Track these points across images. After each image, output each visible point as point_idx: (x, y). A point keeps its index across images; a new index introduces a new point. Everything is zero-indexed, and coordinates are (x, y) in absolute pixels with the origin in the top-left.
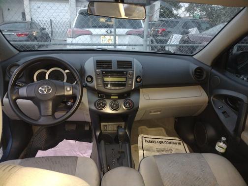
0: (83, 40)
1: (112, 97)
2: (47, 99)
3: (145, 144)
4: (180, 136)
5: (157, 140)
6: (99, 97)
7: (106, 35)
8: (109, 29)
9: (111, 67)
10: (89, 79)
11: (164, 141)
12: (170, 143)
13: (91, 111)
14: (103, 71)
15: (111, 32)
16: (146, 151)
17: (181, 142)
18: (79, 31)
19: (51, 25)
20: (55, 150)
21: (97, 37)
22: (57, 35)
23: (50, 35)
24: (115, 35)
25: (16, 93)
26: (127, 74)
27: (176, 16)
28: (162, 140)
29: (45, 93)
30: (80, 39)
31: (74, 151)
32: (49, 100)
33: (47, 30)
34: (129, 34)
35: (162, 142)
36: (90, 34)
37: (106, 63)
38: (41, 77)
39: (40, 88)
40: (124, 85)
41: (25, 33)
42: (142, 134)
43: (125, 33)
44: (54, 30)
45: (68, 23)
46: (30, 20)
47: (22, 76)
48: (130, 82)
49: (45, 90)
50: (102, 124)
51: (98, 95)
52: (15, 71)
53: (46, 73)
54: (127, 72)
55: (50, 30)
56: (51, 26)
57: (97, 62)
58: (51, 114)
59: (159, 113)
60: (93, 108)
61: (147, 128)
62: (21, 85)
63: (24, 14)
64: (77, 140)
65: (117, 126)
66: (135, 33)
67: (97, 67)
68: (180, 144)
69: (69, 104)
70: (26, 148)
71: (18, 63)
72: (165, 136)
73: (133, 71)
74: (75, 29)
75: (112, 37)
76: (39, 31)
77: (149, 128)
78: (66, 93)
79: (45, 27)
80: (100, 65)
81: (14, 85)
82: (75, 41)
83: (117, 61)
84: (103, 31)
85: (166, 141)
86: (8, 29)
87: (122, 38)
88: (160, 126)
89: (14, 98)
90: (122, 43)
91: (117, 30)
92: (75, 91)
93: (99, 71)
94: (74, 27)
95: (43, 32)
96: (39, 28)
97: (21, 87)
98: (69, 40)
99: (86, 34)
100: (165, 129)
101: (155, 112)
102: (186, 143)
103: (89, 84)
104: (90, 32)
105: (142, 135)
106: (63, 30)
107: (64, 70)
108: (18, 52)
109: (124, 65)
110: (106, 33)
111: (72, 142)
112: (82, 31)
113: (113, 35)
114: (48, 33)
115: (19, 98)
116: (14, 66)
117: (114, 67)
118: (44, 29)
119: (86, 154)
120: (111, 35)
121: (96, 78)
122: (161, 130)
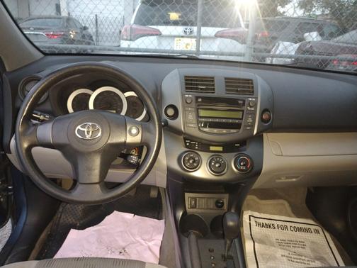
0: (147, 44)
1: (212, 148)
2: (91, 150)
3: (255, 229)
4: (316, 218)
5: (276, 223)
6: (187, 147)
7: (182, 37)
8: (189, 28)
9: (214, 89)
10: (171, 112)
11: (288, 225)
12: (300, 229)
13: (171, 172)
14: (197, 98)
15: (191, 32)
16: (258, 243)
17: (319, 228)
18: (141, 30)
19: (96, 22)
20: (99, 230)
21: (170, 40)
22: (105, 39)
23: (94, 38)
24: (199, 38)
25: (31, 133)
26: (244, 104)
27: (281, 14)
28: (286, 224)
29: (88, 137)
30: (143, 42)
31: (132, 234)
32: (95, 152)
33: (89, 30)
34: (221, 37)
35: (285, 228)
36: (158, 34)
37: (202, 81)
38: (81, 103)
39: (79, 127)
40: (237, 126)
41: (59, 33)
42: (248, 210)
43: (213, 35)
44: (100, 30)
45: (121, 21)
46: (67, 15)
47: (45, 101)
48: (250, 120)
49: (88, 132)
50: (187, 195)
51: (186, 143)
52: (33, 90)
53: (90, 96)
54: (244, 101)
55: (94, 30)
56: (97, 25)
57: (186, 80)
58: (97, 181)
59: (294, 180)
60: (175, 166)
61: (258, 200)
62: (42, 117)
63: (58, 7)
64: (135, 213)
65: (215, 200)
66: (231, 35)
67: (187, 88)
68: (317, 232)
69: (134, 159)
70: (50, 224)
71: (40, 75)
72: (290, 216)
73: (256, 98)
74: (134, 26)
75: (194, 40)
76: (79, 31)
77: (261, 199)
78: (130, 139)
79: (87, 26)
80: (191, 84)
81: (29, 117)
82: (134, 45)
83: (226, 79)
84: (179, 30)
85: (293, 225)
86: (35, 27)
87: (209, 42)
88: (280, 198)
89: (25, 145)
90: (209, 50)
91: (203, 29)
92: (148, 135)
93: (189, 96)
94: (132, 22)
95: (84, 32)
96: (79, 26)
97: (43, 122)
98: (124, 44)
99: (152, 35)
100: (289, 202)
101: (287, 178)
102: (328, 231)
103: (171, 122)
104: (158, 31)
105: (250, 213)
106: (113, 30)
107: (124, 92)
108: (42, 55)
109: (239, 87)
110: (182, 34)
111: (129, 216)
112: (145, 30)
113: (195, 37)
114: (92, 34)
115: (37, 146)
116: (33, 80)
117: (220, 91)
118: (85, 28)
119: (153, 242)
120: (191, 37)
121: (184, 111)
122: (283, 204)
